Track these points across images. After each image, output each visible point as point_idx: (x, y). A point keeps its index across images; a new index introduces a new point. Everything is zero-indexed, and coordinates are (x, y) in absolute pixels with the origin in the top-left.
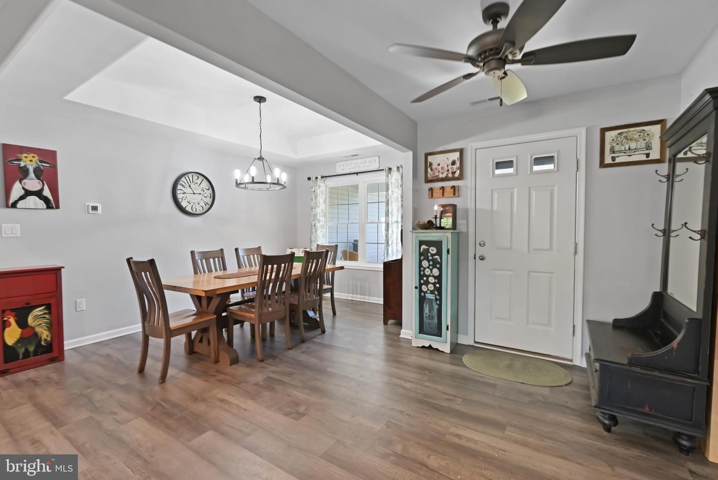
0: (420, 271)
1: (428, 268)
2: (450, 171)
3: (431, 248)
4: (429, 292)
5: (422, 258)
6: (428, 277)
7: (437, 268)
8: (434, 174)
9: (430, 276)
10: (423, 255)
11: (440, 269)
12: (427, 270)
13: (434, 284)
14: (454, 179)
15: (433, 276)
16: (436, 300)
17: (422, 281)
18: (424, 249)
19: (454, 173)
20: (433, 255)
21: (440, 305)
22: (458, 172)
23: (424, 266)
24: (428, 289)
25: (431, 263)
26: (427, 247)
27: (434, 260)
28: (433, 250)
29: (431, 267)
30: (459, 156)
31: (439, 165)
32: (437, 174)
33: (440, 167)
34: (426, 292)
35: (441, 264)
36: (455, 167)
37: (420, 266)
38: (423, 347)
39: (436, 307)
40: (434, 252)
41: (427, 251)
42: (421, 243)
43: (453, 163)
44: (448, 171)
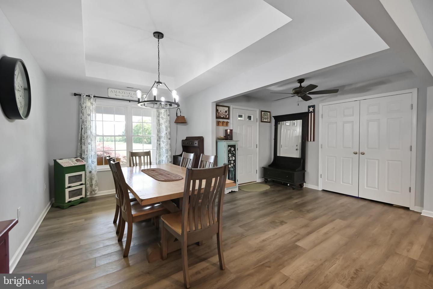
0: (228, 159)
1: (231, 157)
2: (225, 115)
3: (232, 148)
4: (231, 167)
5: (229, 153)
6: (231, 161)
7: (234, 156)
8: (219, 115)
9: (232, 160)
10: (230, 151)
11: (235, 157)
12: (231, 158)
13: (233, 164)
14: (226, 118)
15: (233, 160)
16: (234, 170)
17: (229, 163)
18: (230, 149)
19: (226, 116)
20: (233, 151)
21: (235, 172)
22: (228, 116)
23: (230, 156)
24: (231, 166)
25: (232, 154)
26: (230, 148)
27: (233, 153)
28: (233, 149)
29: (232, 156)
30: (228, 109)
31: (221, 111)
32: (220, 115)
33: (221, 112)
34: (230, 168)
35: (235, 155)
36: (226, 113)
37: (228, 156)
38: (230, 192)
39: (234, 173)
40: (233, 150)
41: (231, 149)
42: (229, 146)
43: (226, 112)
44: (224, 115)
